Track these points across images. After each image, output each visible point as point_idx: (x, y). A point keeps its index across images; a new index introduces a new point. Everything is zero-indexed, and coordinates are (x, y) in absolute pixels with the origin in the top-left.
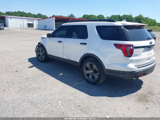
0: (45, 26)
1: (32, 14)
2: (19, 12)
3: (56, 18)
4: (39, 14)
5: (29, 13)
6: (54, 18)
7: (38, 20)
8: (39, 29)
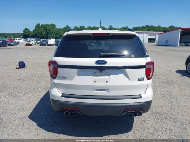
0: (167, 42)
1: (162, 27)
2: (148, 27)
3: (182, 30)
4: (172, 26)
5: (159, 26)
6: (180, 30)
7: (160, 34)
8: (159, 45)
